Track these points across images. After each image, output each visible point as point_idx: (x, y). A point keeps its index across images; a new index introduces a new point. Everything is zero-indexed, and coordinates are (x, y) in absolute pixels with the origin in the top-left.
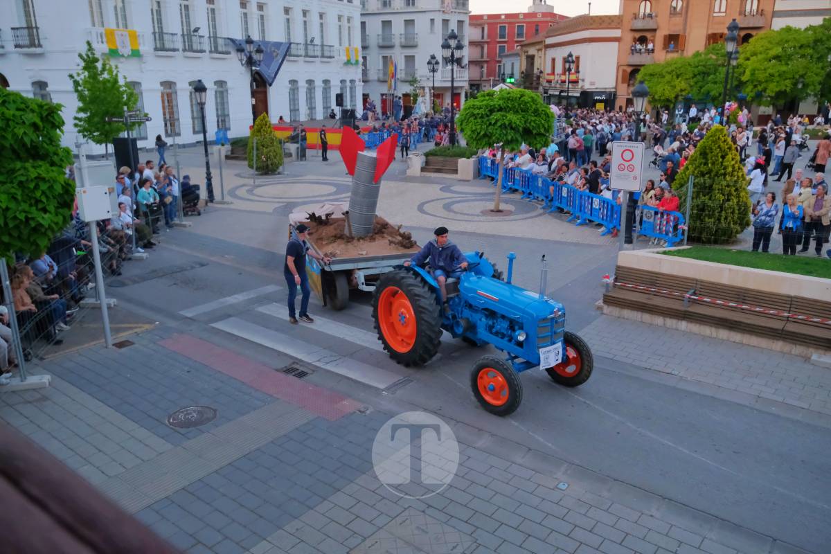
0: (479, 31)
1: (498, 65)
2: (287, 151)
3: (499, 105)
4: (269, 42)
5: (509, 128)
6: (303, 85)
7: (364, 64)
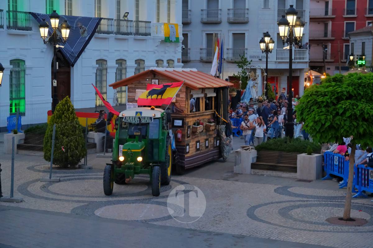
0: (322, 6)
1: (344, 44)
2: (91, 141)
3: (349, 92)
4: (76, 18)
5: (360, 119)
6: (112, 64)
7: (185, 42)
